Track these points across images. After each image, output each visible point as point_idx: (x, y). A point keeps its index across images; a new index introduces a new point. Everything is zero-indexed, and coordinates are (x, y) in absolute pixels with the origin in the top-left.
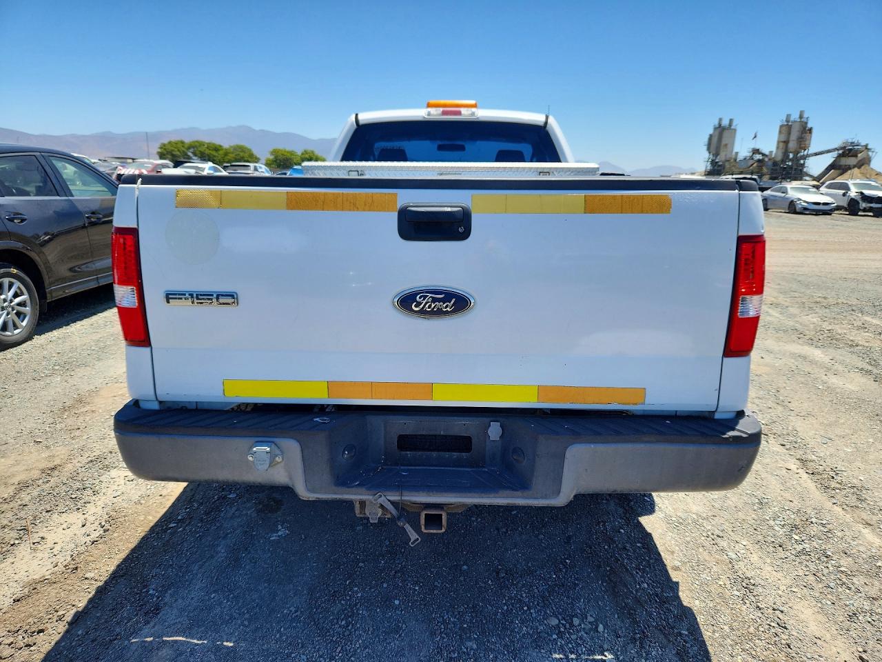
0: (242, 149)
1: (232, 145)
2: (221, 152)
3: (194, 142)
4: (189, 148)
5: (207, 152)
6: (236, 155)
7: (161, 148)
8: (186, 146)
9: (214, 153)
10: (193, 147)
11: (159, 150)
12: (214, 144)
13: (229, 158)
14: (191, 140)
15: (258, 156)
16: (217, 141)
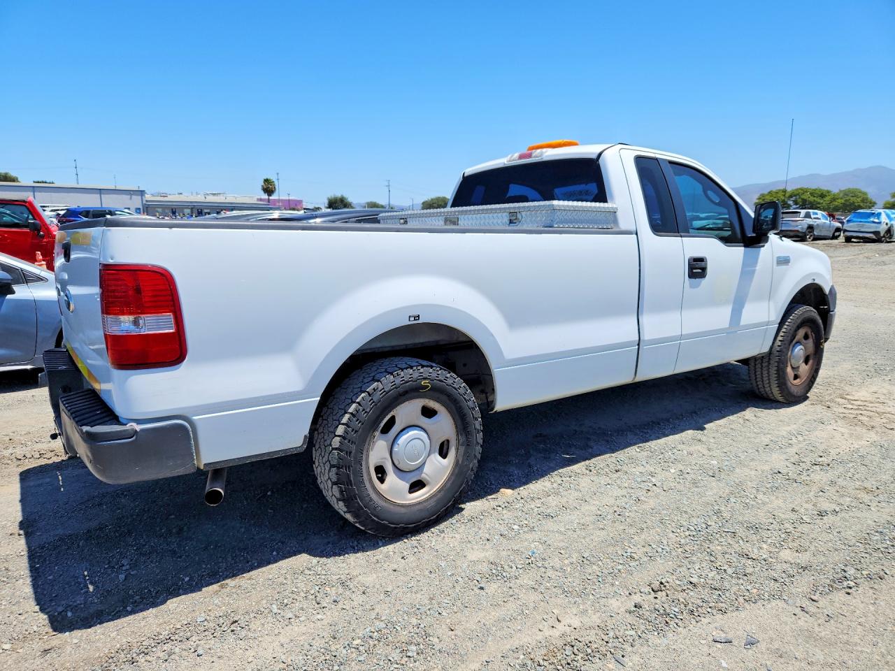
0: (854, 193)
1: (842, 189)
2: (827, 198)
3: (797, 190)
4: (791, 196)
5: (812, 199)
6: (846, 200)
7: (759, 199)
8: (787, 195)
9: (818, 200)
10: (795, 196)
11: (757, 201)
12: (820, 190)
13: (836, 203)
14: (794, 188)
15: (874, 200)
16: (825, 187)
